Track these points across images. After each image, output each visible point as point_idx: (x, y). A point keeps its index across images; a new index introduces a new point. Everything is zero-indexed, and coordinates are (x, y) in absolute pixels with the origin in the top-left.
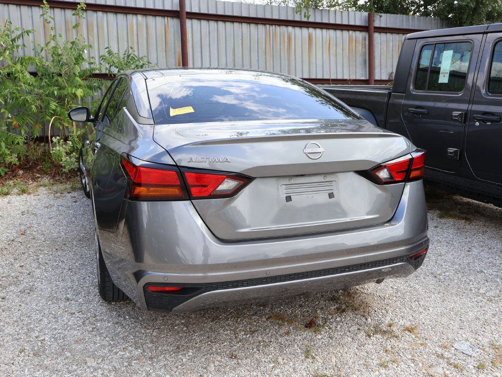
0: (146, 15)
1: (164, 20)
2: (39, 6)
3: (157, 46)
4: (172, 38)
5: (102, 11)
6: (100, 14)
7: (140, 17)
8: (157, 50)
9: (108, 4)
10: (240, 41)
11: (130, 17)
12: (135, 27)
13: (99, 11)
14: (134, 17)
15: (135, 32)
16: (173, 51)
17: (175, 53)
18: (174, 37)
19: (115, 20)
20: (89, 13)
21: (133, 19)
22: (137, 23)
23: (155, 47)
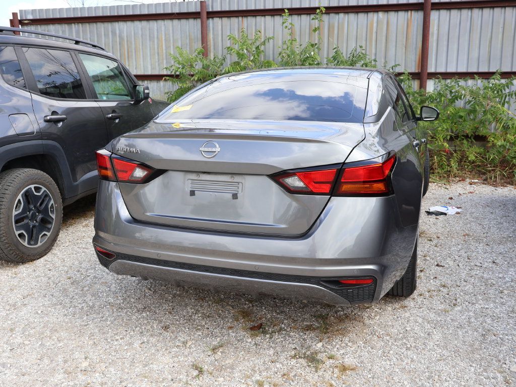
0: (387, 11)
1: (408, 14)
2: (280, 15)
3: (396, 42)
4: (415, 33)
5: (344, 12)
6: (341, 15)
7: (381, 14)
8: (396, 46)
9: (351, 4)
10: (501, 30)
11: (371, 15)
12: (375, 25)
13: (341, 13)
14: (375, 14)
15: (375, 30)
16: (414, 46)
17: (416, 48)
18: (417, 31)
19: (356, 20)
20: (332, 15)
21: (374, 17)
22: (377, 21)
23: (394, 44)
